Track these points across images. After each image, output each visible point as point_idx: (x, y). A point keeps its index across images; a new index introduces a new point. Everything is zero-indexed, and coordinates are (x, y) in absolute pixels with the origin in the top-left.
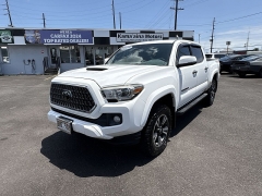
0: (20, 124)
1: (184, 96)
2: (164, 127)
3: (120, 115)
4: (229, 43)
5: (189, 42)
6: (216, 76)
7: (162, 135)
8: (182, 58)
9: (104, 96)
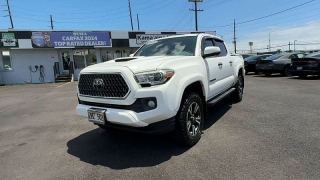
0: (38, 130)
1: (212, 86)
2: (196, 115)
3: (154, 99)
4: (251, 44)
5: (212, 36)
6: (241, 70)
7: (196, 124)
8: (207, 48)
9: (138, 81)
